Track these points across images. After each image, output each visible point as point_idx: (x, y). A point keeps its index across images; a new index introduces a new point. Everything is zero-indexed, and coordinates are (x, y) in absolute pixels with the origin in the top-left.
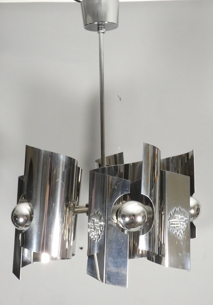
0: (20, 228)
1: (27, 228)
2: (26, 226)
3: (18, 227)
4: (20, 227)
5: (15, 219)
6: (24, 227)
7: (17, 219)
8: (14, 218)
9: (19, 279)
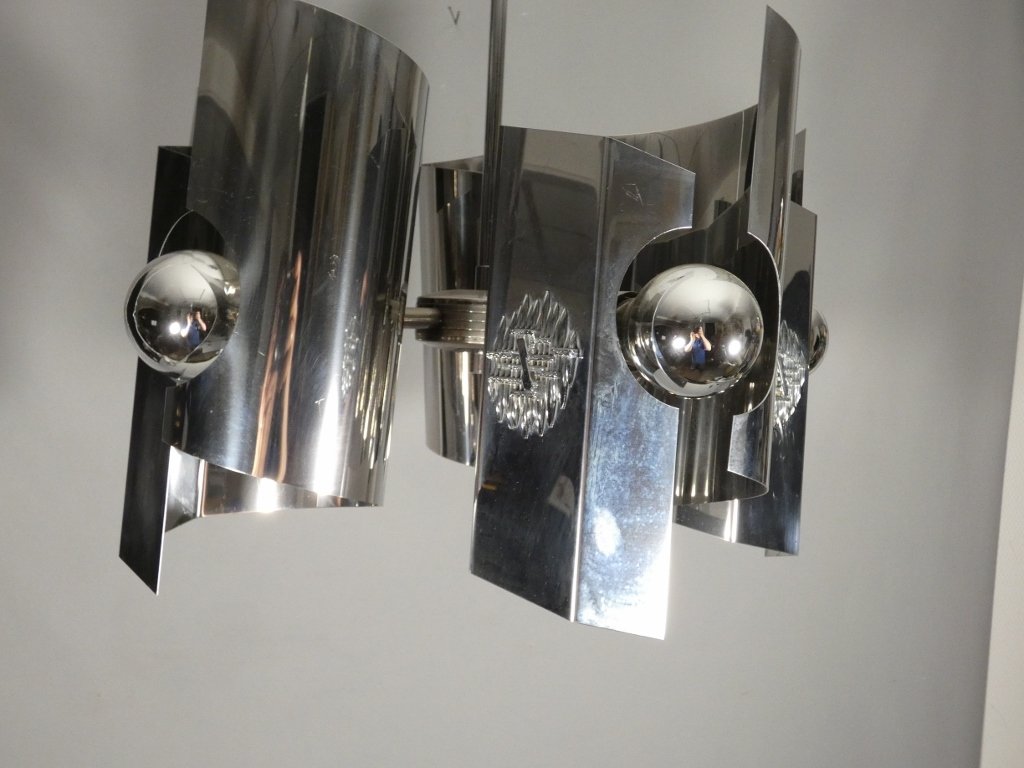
0: (166, 364)
1: (199, 367)
2: (197, 357)
3: (159, 359)
4: (167, 359)
5: (145, 324)
6: (186, 359)
7: (154, 323)
8: (141, 321)
9: (154, 590)
